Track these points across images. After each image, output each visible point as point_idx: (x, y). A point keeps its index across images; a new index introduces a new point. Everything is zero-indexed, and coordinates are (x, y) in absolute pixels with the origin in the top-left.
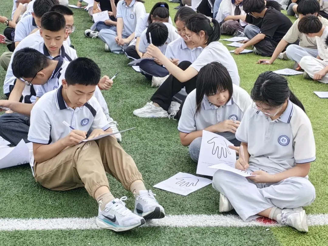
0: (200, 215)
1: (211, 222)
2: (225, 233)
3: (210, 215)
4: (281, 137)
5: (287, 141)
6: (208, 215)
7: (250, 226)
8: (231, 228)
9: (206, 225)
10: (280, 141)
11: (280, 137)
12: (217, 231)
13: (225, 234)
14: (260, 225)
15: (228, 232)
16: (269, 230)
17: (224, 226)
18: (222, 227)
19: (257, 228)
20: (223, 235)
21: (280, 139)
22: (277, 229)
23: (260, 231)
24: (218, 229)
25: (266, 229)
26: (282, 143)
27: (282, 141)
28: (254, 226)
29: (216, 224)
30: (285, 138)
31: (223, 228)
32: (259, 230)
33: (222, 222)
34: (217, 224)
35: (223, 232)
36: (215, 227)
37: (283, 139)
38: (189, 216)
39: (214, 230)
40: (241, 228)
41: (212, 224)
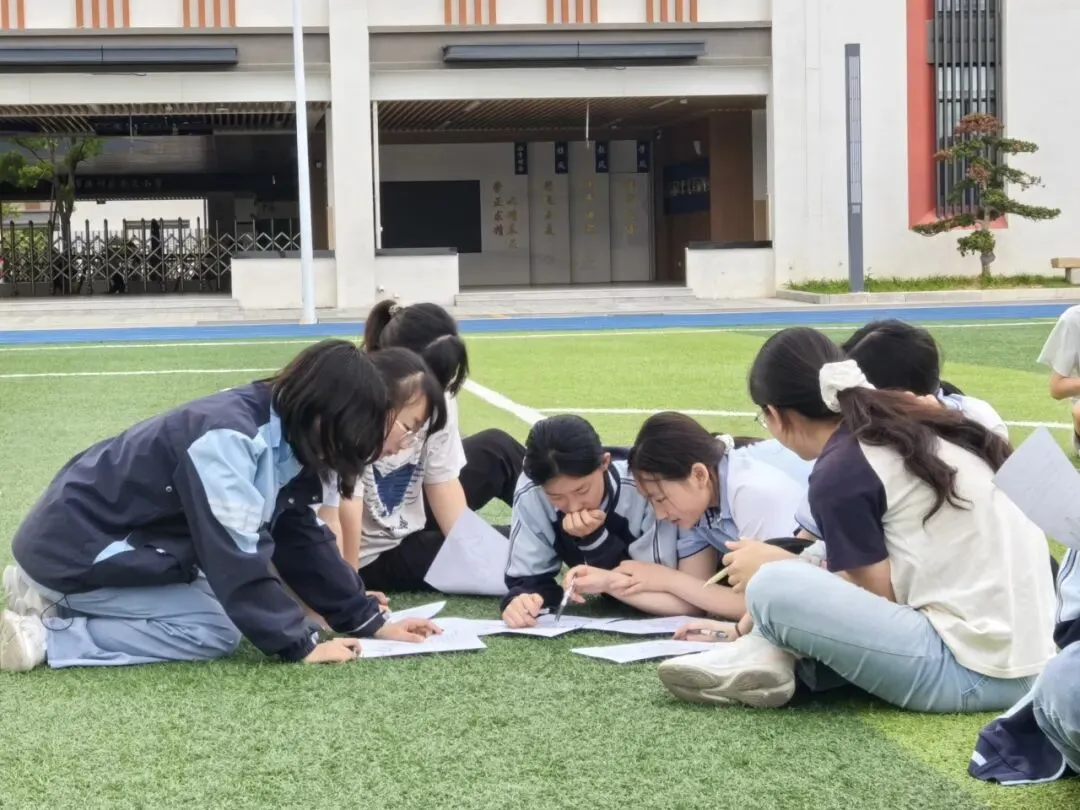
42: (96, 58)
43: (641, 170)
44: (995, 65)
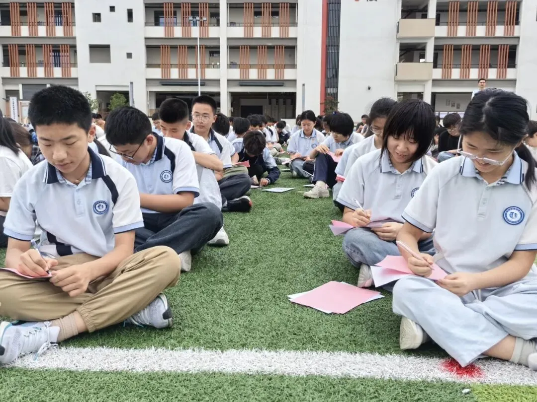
0: (336, 352)
1: (354, 368)
2: (377, 395)
3: (356, 353)
4: (508, 210)
5: (519, 216)
6: (351, 353)
7: (429, 380)
8: (391, 384)
9: (341, 374)
10: (506, 217)
11: (506, 210)
12: (360, 389)
13: (376, 397)
14: (450, 380)
15: (381, 392)
16: (468, 393)
17: (376, 378)
18: (373, 379)
19: (444, 385)
20: (371, 399)
21: (506, 214)
22: (486, 390)
23: (451, 393)
24: (362, 384)
25: (463, 388)
26: (510, 221)
27: (511, 217)
28: (437, 382)
29: (361, 372)
30: (515, 211)
31: (375, 382)
32: (448, 391)
33: (374, 369)
34: (363, 374)
35: (372, 391)
36: (359, 378)
37: (513, 213)
38: (315, 353)
39: (354, 387)
40: (409, 385)
41: (354, 371)
42: (180, 83)
43: (291, 105)
44: (337, 87)
